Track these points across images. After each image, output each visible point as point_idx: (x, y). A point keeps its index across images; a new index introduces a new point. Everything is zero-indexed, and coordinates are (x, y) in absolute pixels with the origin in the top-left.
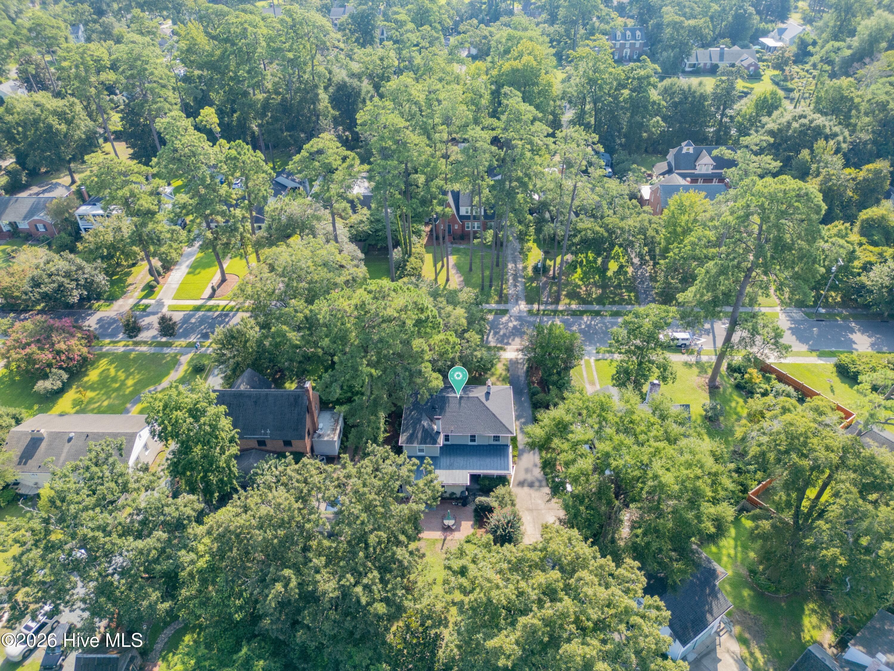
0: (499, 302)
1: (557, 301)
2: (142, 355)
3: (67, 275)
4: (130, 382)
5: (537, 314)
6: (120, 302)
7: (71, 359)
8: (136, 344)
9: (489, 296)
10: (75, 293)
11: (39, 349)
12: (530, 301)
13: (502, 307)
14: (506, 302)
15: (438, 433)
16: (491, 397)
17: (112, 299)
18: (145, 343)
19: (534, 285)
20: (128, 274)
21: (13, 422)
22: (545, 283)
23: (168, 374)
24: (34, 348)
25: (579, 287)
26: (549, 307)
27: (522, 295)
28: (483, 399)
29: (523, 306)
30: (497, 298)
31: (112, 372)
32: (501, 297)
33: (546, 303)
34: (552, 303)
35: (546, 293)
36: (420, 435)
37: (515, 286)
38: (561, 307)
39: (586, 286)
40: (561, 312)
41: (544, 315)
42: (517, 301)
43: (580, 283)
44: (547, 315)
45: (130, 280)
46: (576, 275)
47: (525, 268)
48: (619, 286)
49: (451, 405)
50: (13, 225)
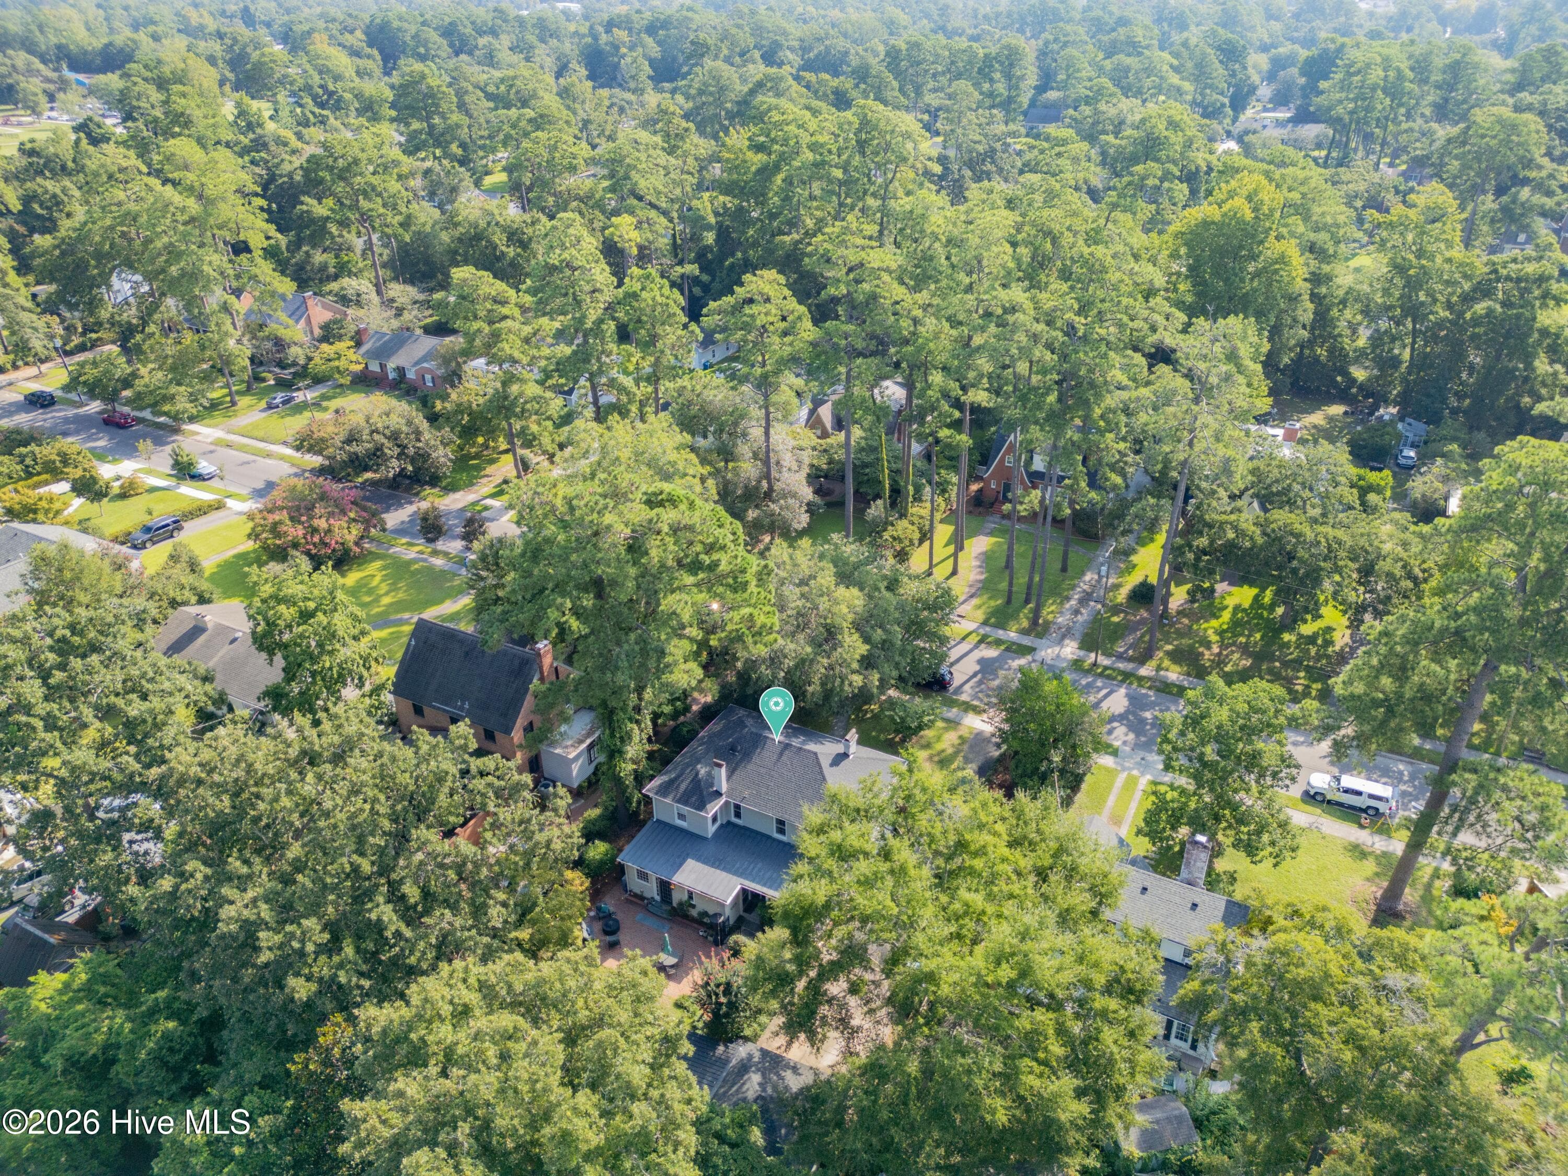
0: (1024, 632)
1: (1144, 658)
2: (431, 569)
3: (394, 436)
4: (386, 600)
5: (1088, 672)
6: (458, 495)
7: (326, 545)
8: (435, 553)
9: (1014, 616)
10: (395, 463)
11: (292, 519)
12: (1089, 643)
13: (1026, 641)
14: (1040, 636)
15: (718, 794)
16: (844, 763)
17: (451, 488)
18: (446, 554)
19: (1115, 619)
20: (493, 461)
21: (194, 599)
22: (1143, 622)
23: (440, 601)
24: (283, 516)
25: (1208, 645)
26: (1121, 665)
27: (1078, 631)
28: (825, 762)
29: (1070, 650)
30: (1025, 624)
31: (377, 580)
32: (1034, 622)
33: (1120, 657)
34: (1130, 659)
35: (1130, 639)
36: (683, 787)
37: (1077, 612)
38: (1144, 671)
39: (1223, 646)
40: (1141, 679)
41: (1101, 675)
42: (1064, 637)
43: (1214, 638)
44: (1109, 677)
45: (489, 470)
46: (1214, 623)
47: (1117, 587)
48: (1297, 664)
49: (766, 753)
50: (401, 371)
